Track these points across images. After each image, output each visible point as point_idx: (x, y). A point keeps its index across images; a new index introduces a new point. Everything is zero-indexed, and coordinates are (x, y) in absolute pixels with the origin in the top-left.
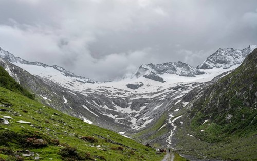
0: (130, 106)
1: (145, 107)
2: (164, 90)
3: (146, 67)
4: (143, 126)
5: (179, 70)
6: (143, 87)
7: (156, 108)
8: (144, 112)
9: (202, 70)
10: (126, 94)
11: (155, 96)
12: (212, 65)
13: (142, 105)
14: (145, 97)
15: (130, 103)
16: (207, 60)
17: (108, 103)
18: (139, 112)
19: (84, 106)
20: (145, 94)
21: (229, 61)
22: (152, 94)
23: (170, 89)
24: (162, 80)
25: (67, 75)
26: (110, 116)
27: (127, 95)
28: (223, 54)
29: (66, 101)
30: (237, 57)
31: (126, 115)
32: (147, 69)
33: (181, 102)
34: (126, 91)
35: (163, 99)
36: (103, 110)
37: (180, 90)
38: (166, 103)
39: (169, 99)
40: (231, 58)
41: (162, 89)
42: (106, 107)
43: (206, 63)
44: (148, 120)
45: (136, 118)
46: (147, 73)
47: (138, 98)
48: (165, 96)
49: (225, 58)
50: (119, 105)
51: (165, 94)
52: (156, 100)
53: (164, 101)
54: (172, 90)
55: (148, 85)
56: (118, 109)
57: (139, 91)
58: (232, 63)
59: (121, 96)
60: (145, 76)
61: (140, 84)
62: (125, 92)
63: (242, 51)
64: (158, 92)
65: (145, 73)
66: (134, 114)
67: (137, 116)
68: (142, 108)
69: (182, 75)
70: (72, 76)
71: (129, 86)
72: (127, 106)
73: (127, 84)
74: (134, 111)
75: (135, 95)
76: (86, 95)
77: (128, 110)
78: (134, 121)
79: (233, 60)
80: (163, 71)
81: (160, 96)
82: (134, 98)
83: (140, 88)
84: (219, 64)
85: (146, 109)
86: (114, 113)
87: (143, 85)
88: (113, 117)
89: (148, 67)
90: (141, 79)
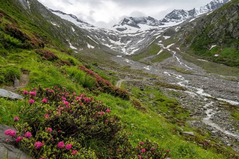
0: (120, 40)
1: (131, 41)
2: (142, 32)
4: (132, 53)
5: (149, 22)
6: (127, 30)
7: (139, 42)
8: (131, 44)
9: (163, 23)
11: (136, 35)
12: (169, 20)
13: (128, 40)
14: (130, 35)
15: (120, 38)
16: (166, 16)
17: (105, 37)
18: (126, 44)
19: (88, 36)
21: (180, 18)
22: (134, 34)
23: (146, 31)
24: (139, 28)
25: (78, 21)
26: (107, 45)
27: (117, 34)
28: (176, 13)
29: (74, 30)
30: (186, 15)
31: (118, 46)
32: (128, 20)
33: (162, 36)
34: (116, 32)
35: (143, 36)
36: (102, 41)
37: (154, 31)
38: (147, 38)
39: (149, 36)
40: (181, 16)
42: (103, 40)
43: (165, 19)
44: (135, 49)
45: (125, 48)
47: (125, 35)
49: (177, 15)
50: (112, 39)
51: (143, 34)
52: (139, 37)
53: (145, 37)
54: (148, 32)
55: (130, 29)
56: (112, 42)
57: (125, 32)
58: (182, 19)
59: (114, 34)
60: (128, 24)
61: (125, 28)
63: (189, 12)
64: (138, 33)
66: (123, 46)
67: (125, 47)
68: (129, 42)
69: (150, 25)
70: (81, 22)
71: (118, 29)
72: (118, 40)
74: (123, 44)
75: (123, 34)
76: (90, 31)
77: (118, 43)
78: (124, 50)
79: (182, 17)
82: (122, 36)
83: (125, 30)
84: (173, 20)
86: (110, 44)
88: (110, 46)
89: (129, 19)
90: (125, 26)
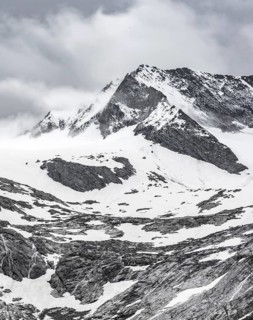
0: (50, 272)
1: (127, 285)
2: (232, 214)
3: (153, 83)
6: (128, 184)
7: (182, 298)
10: (36, 212)
11: (184, 234)
14: (133, 234)
15: (54, 258)
18: (93, 308)
20: (135, 221)
22: (169, 224)
24: (227, 161)
27: (41, 213)
32: (157, 97)
34: (38, 194)
35: (224, 256)
38: (236, 280)
41: (226, 204)
46: (159, 117)
47: (97, 235)
48: (236, 241)
51: (235, 231)
52: (188, 261)
53: (227, 266)
55: (157, 178)
57: (108, 200)
59: (12, 218)
60: (148, 133)
61: (113, 165)
62: (30, 200)
64: (201, 221)
65: (145, 115)
68: (113, 290)
71: (58, 170)
72: (38, 273)
73: (49, 157)
74: (69, 301)
75: (82, 221)
77: (36, 293)
80: (239, 114)
81: (212, 238)
82: (76, 236)
83: (111, 186)
85: (132, 295)
87: (128, 171)
89: (164, 87)
